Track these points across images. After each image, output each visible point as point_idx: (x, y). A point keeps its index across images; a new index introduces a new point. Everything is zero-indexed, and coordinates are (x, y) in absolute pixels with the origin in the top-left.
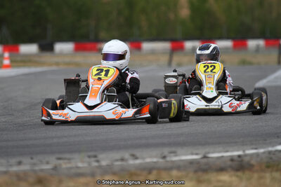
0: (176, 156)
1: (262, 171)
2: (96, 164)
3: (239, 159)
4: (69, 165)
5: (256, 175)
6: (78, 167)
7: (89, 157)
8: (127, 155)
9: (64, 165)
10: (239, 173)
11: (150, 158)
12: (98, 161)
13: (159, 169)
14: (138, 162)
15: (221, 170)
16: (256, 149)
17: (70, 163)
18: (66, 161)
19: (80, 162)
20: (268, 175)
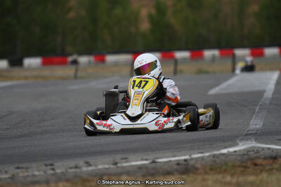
0: (127, 162)
1: (206, 173)
2: (52, 172)
3: (185, 163)
4: (26, 174)
5: (200, 178)
6: (34, 176)
7: (46, 165)
8: (81, 163)
9: (22, 174)
10: (184, 177)
11: (102, 165)
12: (53, 169)
13: (109, 175)
14: (90, 168)
15: (168, 173)
16: (202, 153)
17: (27, 172)
18: (24, 170)
19: (37, 171)
20: (210, 177)
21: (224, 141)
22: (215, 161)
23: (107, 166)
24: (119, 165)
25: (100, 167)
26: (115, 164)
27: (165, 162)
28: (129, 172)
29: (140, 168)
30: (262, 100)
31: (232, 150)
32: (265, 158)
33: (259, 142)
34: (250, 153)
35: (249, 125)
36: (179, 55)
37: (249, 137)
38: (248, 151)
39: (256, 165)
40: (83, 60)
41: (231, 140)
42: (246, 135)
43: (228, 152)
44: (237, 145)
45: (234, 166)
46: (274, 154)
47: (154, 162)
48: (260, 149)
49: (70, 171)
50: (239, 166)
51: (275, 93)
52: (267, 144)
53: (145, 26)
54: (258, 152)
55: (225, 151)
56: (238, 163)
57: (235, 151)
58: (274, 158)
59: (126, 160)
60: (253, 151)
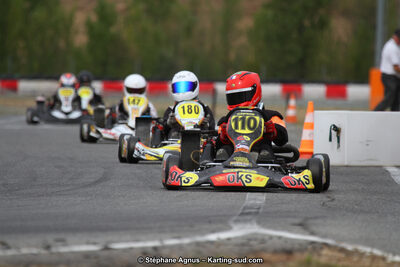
21: (210, 222)
22: (199, 252)
23: (35, 251)
24: (54, 250)
25: (25, 251)
26: (48, 247)
27: (125, 250)
28: (68, 263)
29: (87, 255)
31: (224, 235)
32: (275, 252)
33: (264, 227)
34: (251, 242)
35: (245, 198)
37: (249, 217)
38: (250, 240)
41: (221, 221)
42: (242, 214)
43: (219, 239)
44: (229, 228)
46: (288, 246)
47: (106, 248)
48: (266, 238)
52: (275, 229)
54: (263, 241)
55: (213, 237)
57: (229, 239)
58: (289, 252)
59: (63, 242)
60: (256, 239)
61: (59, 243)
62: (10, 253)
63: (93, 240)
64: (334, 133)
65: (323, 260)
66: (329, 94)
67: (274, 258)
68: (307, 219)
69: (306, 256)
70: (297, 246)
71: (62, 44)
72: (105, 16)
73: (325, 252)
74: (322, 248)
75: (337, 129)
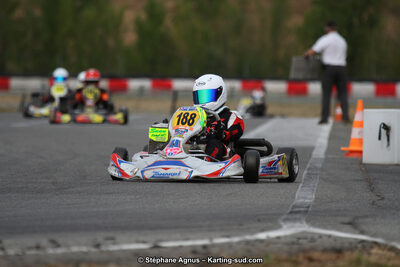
21: (259, 221)
22: (249, 251)
23: (84, 249)
24: (103, 248)
25: (75, 249)
26: (98, 246)
27: (175, 248)
28: (118, 261)
29: (137, 254)
30: (310, 161)
31: (273, 234)
32: (325, 251)
33: (313, 225)
34: (301, 241)
35: (294, 197)
36: (179, 84)
37: (298, 216)
38: (299, 239)
39: (311, 260)
40: (34, 84)
41: (270, 220)
42: (291, 213)
43: (268, 237)
44: (279, 227)
45: (279, 261)
46: (338, 245)
47: (156, 247)
48: (316, 237)
49: (29, 252)
50: (286, 260)
51: (329, 150)
52: (325, 228)
53: (130, 38)
54: (313, 240)
55: (262, 236)
56: (284, 256)
57: (278, 238)
58: (338, 251)
59: (112, 240)
60: (306, 238)
61: (109, 242)
62: (60, 251)
63: (142, 238)
64: (384, 131)
65: (373, 259)
66: (379, 92)
67: (324, 257)
68: (357, 217)
69: (356, 254)
70: (347, 245)
71: (111, 42)
72: (155, 15)
73: (375, 251)
74: (372, 247)
75: (387, 128)
